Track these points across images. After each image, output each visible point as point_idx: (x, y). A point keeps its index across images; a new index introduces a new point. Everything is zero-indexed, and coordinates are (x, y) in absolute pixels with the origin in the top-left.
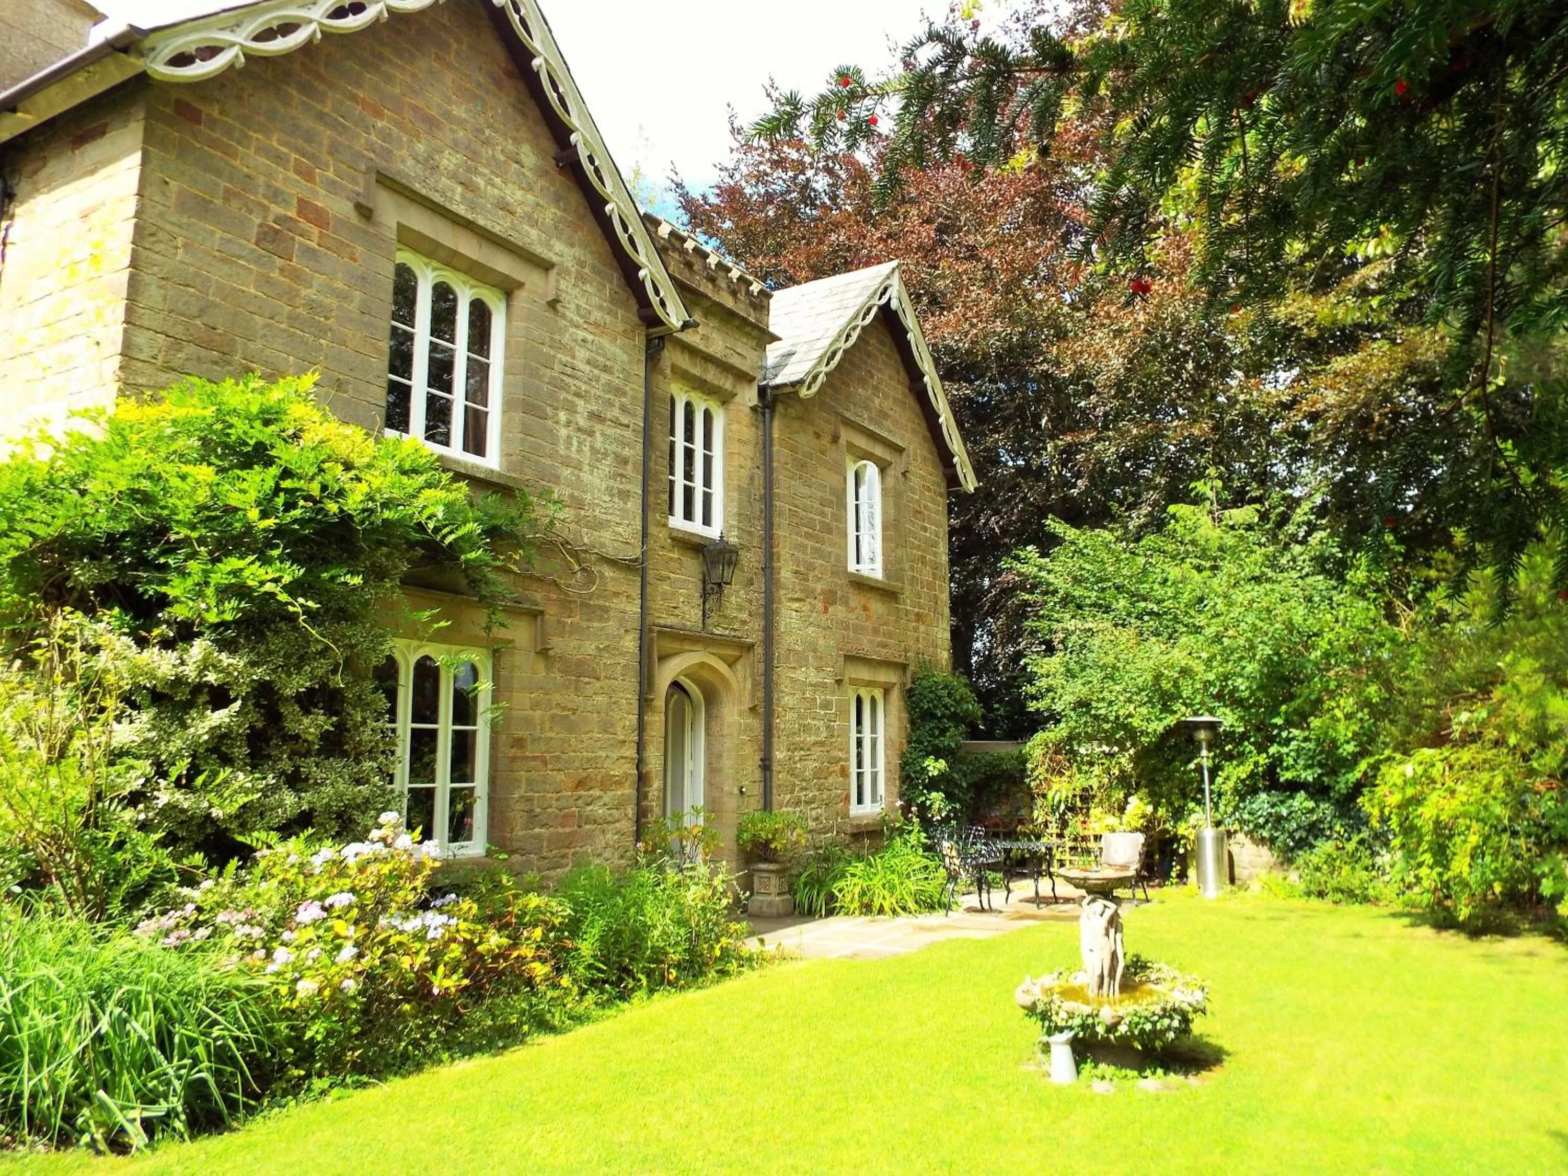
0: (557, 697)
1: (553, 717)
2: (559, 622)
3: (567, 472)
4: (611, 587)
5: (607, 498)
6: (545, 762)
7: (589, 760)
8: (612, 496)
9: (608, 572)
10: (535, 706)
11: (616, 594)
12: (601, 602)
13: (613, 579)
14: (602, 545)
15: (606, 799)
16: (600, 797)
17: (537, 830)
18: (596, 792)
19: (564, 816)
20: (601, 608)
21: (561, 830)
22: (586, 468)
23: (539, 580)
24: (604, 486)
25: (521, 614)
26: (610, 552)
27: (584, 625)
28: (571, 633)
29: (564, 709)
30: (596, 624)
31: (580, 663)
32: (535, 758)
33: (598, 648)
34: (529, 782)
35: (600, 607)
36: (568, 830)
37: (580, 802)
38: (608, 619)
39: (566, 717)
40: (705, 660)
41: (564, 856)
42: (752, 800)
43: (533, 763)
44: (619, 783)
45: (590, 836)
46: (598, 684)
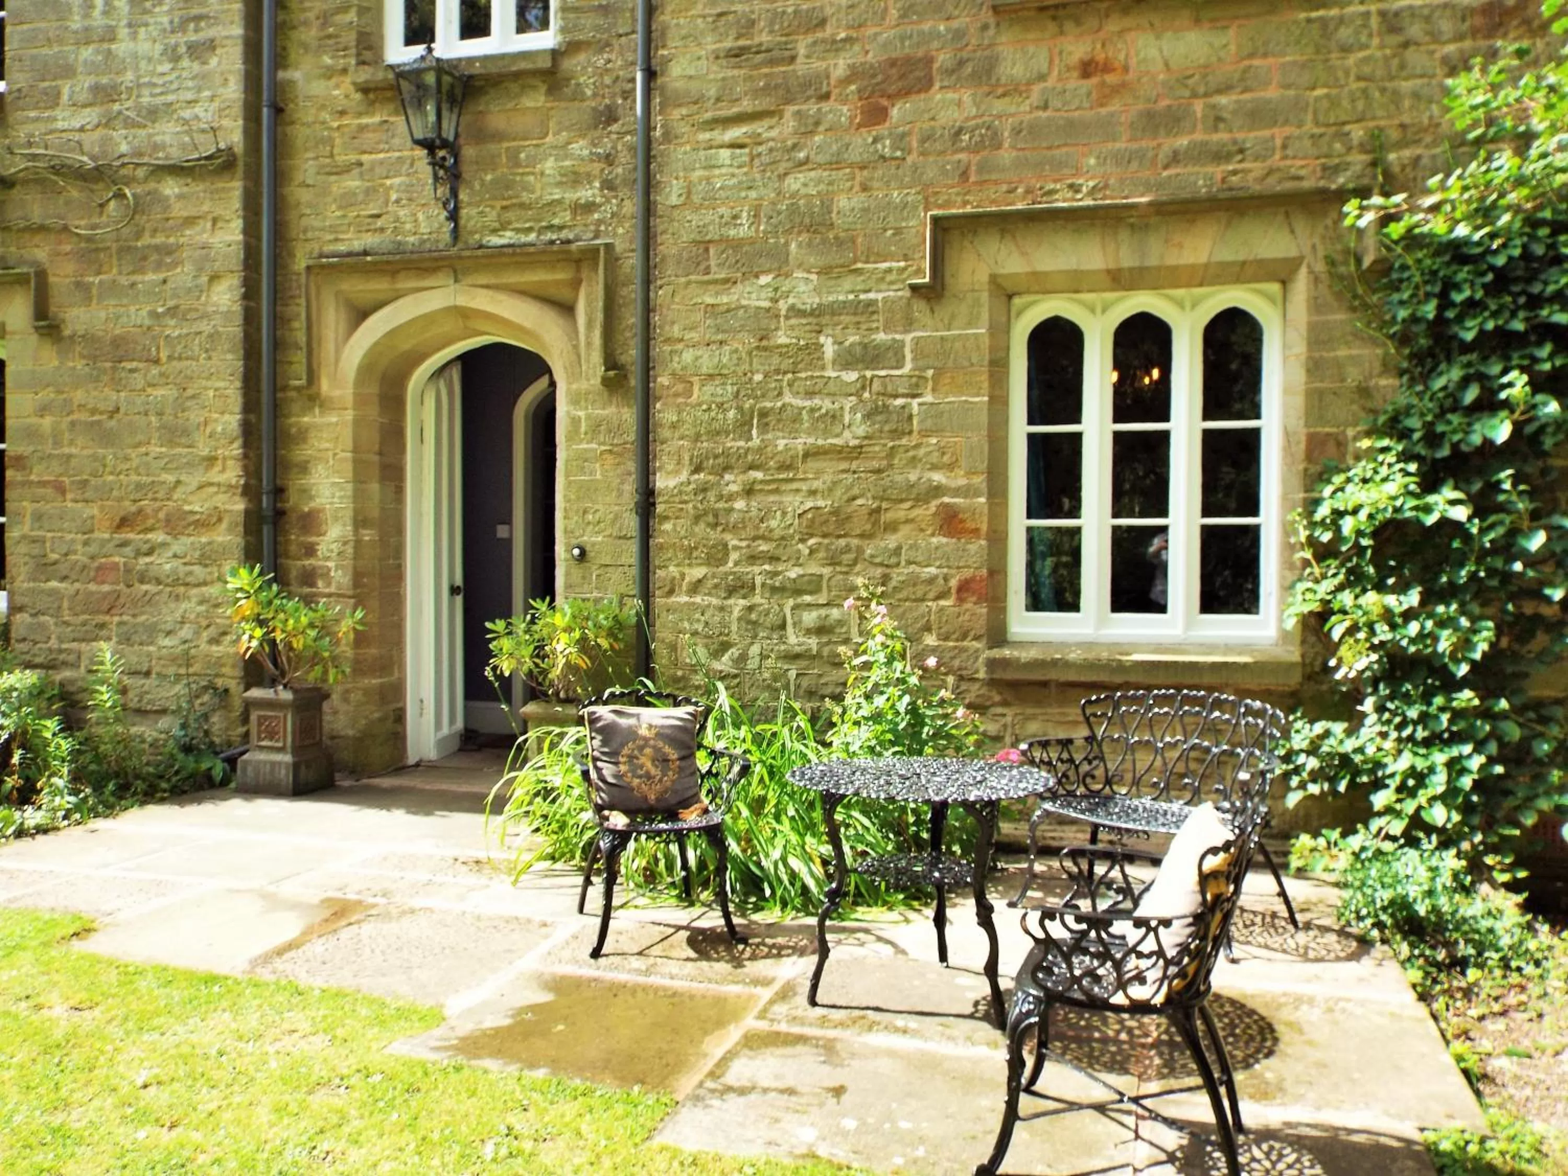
0: (79, 396)
1: (73, 424)
2: (78, 284)
3: (87, 53)
4: (179, 210)
5: (167, 67)
6: (61, 490)
7: (139, 486)
8: (176, 59)
9: (170, 188)
10: (43, 410)
11: (190, 221)
12: (159, 239)
13: (180, 197)
14: (156, 147)
15: (176, 548)
16: (164, 545)
17: (54, 584)
18: (158, 537)
19: (99, 569)
20: (160, 249)
21: (92, 587)
22: (123, 32)
23: (42, 229)
24: (159, 47)
25: (12, 283)
26: (176, 155)
27: (124, 281)
28: (100, 298)
29: (94, 412)
30: (151, 277)
31: (117, 342)
32: (43, 484)
33: (153, 314)
34: (38, 517)
35: (157, 248)
36: (106, 588)
37: (128, 550)
38: (175, 264)
39: (99, 423)
40: (462, 301)
41: (102, 626)
42: (615, 575)
43: (41, 491)
44: (203, 524)
45: (149, 600)
46: (155, 371)
